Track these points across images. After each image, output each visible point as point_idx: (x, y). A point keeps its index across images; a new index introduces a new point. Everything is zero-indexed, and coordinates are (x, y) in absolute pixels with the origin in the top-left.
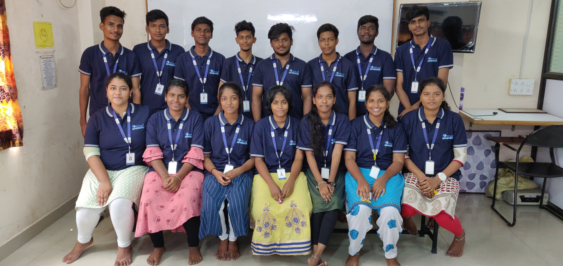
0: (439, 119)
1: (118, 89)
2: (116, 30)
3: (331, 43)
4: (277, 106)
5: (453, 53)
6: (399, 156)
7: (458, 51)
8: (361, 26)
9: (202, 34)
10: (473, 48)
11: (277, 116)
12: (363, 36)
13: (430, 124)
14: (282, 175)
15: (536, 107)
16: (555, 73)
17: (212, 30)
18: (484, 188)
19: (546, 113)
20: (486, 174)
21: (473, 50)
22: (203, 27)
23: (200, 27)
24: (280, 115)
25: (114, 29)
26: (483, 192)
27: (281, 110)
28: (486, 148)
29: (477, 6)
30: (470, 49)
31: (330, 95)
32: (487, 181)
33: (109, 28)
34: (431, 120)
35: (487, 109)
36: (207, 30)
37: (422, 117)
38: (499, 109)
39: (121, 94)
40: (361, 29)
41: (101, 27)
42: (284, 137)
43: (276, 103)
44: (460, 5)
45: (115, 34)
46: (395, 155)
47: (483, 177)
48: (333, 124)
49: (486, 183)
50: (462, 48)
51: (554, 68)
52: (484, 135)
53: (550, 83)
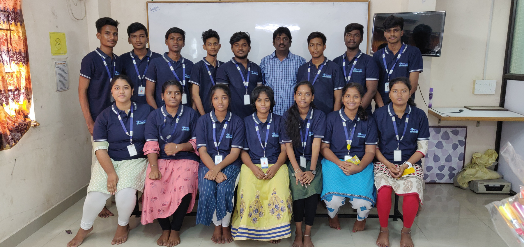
0: (408, 114)
1: (121, 88)
2: (113, 38)
3: (320, 48)
4: (261, 103)
5: (423, 57)
6: (370, 147)
7: (427, 54)
8: (347, 33)
9: (175, 42)
10: (439, 52)
11: (261, 113)
12: (349, 42)
13: (399, 119)
14: (264, 164)
15: (498, 105)
16: (516, 74)
17: (183, 38)
18: (453, 178)
19: (508, 110)
20: (454, 166)
21: (439, 54)
22: (176, 36)
23: (173, 36)
24: (262, 111)
25: (110, 37)
26: (452, 182)
27: (263, 107)
28: (454, 142)
29: (442, 15)
30: (437, 53)
31: (308, 93)
32: (455, 172)
33: (106, 37)
34: (400, 115)
35: (454, 107)
36: (180, 38)
37: (391, 113)
38: (465, 107)
39: (124, 93)
40: (347, 36)
41: (98, 37)
42: (266, 130)
43: (260, 101)
44: (427, 14)
45: (112, 41)
46: (367, 146)
47: (451, 169)
48: (311, 118)
49: (454, 174)
50: (430, 52)
51: (514, 70)
52: (452, 131)
53: (510, 83)
